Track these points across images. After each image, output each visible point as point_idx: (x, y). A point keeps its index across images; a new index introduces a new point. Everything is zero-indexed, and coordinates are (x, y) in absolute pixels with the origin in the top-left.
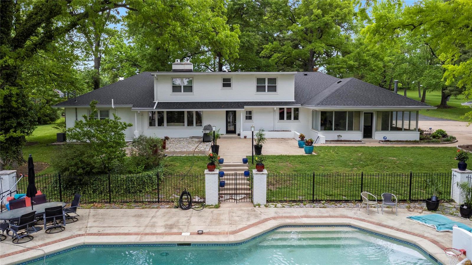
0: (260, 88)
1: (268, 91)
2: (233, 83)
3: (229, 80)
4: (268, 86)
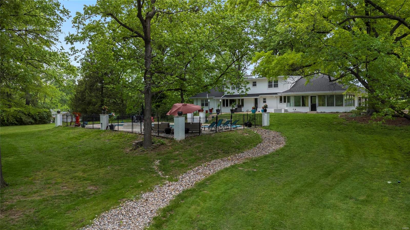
0: (270, 86)
1: (274, 87)
2: (257, 84)
3: (255, 82)
4: (274, 85)
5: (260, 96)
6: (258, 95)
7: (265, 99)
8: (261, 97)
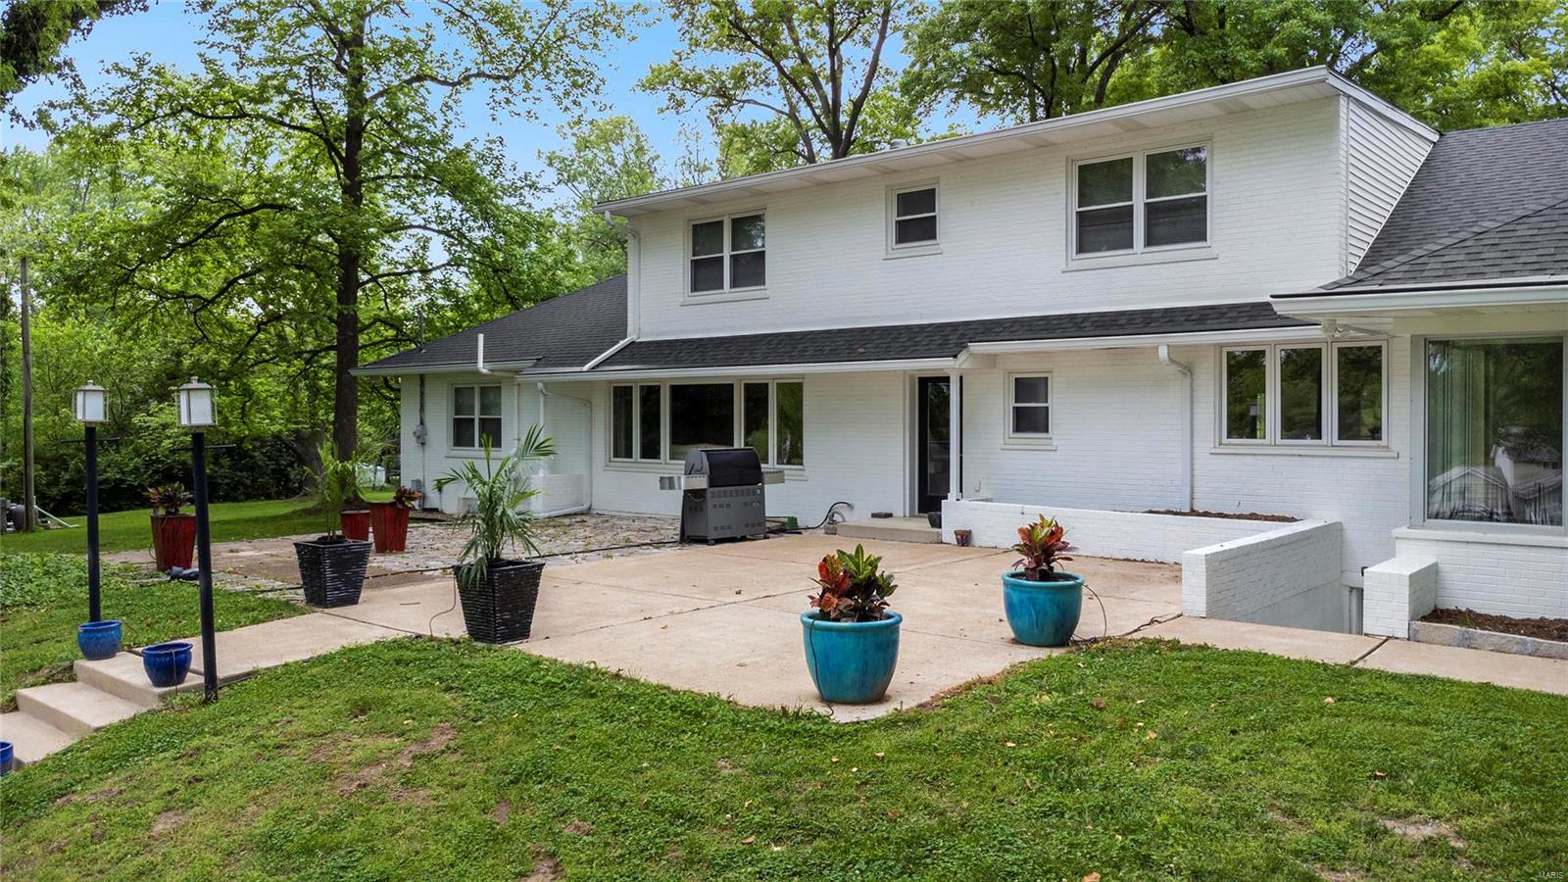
0: (1101, 229)
1: (1149, 241)
2: (946, 213)
3: (928, 198)
4: (1149, 208)
5: (976, 347)
6: (950, 337)
7: (1030, 389)
8: (992, 359)
